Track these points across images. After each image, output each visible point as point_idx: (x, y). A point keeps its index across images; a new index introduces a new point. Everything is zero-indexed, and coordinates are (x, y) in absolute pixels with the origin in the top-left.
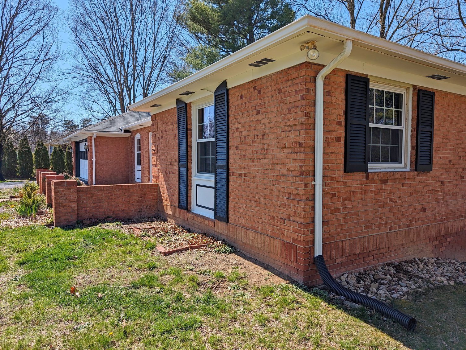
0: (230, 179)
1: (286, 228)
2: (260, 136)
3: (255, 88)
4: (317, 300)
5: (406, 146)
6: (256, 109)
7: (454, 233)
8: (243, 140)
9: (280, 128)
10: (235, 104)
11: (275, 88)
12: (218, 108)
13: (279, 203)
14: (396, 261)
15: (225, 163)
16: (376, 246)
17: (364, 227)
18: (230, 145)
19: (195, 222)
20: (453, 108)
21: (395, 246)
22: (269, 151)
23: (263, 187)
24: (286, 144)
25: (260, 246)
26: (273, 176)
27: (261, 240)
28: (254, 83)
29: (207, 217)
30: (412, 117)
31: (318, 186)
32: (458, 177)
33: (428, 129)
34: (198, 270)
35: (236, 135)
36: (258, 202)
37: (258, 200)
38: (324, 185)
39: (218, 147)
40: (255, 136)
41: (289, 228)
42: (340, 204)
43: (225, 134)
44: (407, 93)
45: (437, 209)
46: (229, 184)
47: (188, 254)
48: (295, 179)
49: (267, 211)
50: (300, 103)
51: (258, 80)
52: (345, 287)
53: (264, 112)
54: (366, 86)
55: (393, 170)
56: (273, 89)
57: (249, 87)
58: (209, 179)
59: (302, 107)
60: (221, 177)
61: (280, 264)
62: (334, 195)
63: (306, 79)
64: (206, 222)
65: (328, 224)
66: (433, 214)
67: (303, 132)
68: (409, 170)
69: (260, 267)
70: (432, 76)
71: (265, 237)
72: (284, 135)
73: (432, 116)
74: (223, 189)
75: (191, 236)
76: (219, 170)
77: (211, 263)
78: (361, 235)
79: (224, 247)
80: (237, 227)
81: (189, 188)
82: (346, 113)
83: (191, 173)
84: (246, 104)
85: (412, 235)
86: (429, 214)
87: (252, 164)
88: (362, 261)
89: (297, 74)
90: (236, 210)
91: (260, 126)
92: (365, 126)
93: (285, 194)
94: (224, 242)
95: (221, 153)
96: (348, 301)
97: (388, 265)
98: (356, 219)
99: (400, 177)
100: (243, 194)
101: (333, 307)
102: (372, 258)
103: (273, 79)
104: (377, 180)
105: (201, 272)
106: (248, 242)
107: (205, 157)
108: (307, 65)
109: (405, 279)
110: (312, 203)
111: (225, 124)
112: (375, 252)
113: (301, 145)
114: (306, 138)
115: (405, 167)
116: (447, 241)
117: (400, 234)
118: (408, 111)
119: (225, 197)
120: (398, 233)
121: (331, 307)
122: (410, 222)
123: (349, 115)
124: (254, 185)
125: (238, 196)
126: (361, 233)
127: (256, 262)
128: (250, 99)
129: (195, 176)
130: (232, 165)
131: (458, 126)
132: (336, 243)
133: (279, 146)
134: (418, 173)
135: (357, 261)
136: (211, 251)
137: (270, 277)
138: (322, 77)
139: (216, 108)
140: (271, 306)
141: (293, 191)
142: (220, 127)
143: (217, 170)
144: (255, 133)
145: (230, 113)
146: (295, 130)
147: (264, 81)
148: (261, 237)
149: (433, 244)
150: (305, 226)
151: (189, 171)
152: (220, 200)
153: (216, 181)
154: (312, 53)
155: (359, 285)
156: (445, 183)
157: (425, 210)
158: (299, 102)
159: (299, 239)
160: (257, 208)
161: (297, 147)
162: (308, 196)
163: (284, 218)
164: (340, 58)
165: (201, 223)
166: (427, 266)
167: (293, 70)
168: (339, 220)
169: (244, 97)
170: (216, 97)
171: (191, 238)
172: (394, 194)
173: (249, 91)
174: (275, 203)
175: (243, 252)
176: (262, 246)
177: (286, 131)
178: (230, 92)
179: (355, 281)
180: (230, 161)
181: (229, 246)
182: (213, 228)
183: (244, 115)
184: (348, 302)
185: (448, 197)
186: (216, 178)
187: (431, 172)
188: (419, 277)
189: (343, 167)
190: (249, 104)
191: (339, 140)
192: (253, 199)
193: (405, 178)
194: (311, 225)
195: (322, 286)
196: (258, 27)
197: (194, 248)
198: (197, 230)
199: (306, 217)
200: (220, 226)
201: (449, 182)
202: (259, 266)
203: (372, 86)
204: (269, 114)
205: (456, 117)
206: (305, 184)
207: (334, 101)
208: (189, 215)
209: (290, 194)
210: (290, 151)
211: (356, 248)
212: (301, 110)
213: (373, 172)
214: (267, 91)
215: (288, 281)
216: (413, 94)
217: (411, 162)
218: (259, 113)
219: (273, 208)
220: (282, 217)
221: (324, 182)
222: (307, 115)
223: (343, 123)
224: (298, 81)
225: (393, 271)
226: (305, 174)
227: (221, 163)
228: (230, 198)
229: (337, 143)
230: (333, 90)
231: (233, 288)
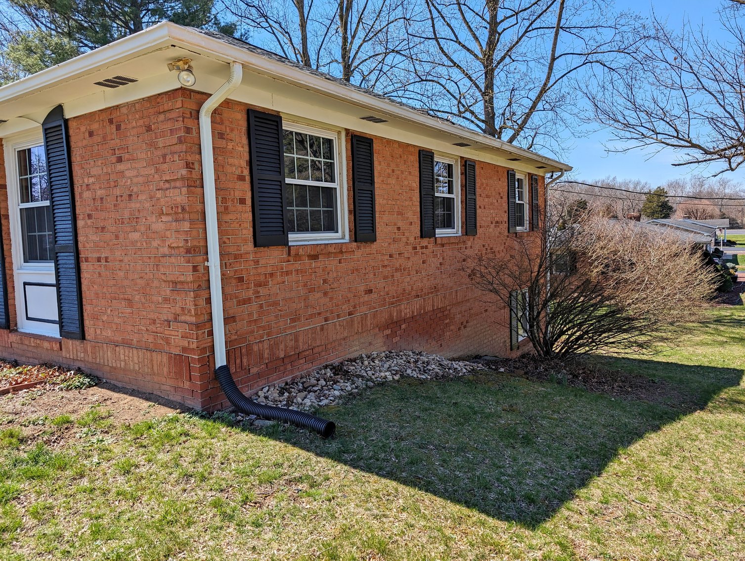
0: (82, 268)
1: (173, 333)
2: (125, 197)
3: (111, 121)
4: (217, 426)
5: (342, 209)
6: (115, 154)
7: (409, 318)
8: (98, 203)
9: (153, 185)
10: (80, 144)
11: (141, 122)
12: (52, 151)
13: (160, 298)
14: (336, 362)
15: (71, 242)
16: (307, 345)
17: (289, 321)
18: (78, 212)
19: (25, 347)
20: (399, 160)
21: (334, 341)
22: (140, 220)
23: (136, 276)
24: (164, 209)
25: (137, 368)
26: (150, 258)
27: (139, 357)
28: (109, 112)
29: (48, 337)
30: (347, 171)
31: (213, 268)
32: (410, 248)
33: (367, 187)
34: (22, 420)
35: (87, 195)
36: (129, 300)
37: (130, 297)
38: (224, 266)
39: (56, 215)
40: (117, 197)
41: (176, 333)
42: (251, 292)
43: (67, 194)
44: (339, 139)
45: (386, 289)
46: (82, 276)
47: (7, 400)
48: (180, 259)
49: (144, 313)
50: (178, 148)
51: (115, 108)
52: (262, 403)
53: (128, 160)
54: (277, 126)
55: (327, 242)
56: (138, 124)
57: (101, 118)
58: (45, 271)
59: (182, 154)
60: (66, 266)
61: (168, 388)
62: (241, 279)
63: (183, 113)
64: (46, 345)
65: (235, 321)
66: (381, 296)
67: (184, 190)
68: (348, 241)
69: (138, 399)
70: (368, 118)
71: (144, 353)
72: (159, 194)
73: (371, 170)
74: (70, 285)
75: (18, 371)
76: (62, 254)
77: (50, 407)
78: (285, 332)
79: (77, 380)
80: (100, 345)
81: (10, 290)
82: (250, 163)
83: (11, 263)
84: (100, 146)
85: (356, 325)
86: (376, 296)
87: (115, 242)
88: (289, 367)
89: (170, 104)
90: (95, 318)
91: (124, 181)
92: (280, 182)
93: (168, 283)
94: (79, 371)
95: (64, 225)
96: (260, 419)
97: (326, 367)
98: (276, 310)
99: (334, 251)
100: (105, 290)
101: (237, 431)
102: (301, 361)
103: (137, 108)
104: (303, 255)
105: (30, 422)
106: (119, 366)
107: (37, 234)
108: (184, 91)
109: (342, 381)
110: (206, 292)
111: (65, 177)
112: (308, 353)
113: (183, 209)
114: (190, 199)
115: (343, 238)
116: (402, 328)
117: (340, 325)
118: (341, 163)
119: (75, 298)
120: (337, 324)
121: (234, 431)
122: (352, 308)
123: (255, 168)
124: (121, 274)
125: (97, 294)
126: (285, 329)
127: (133, 393)
128: (104, 138)
129: (20, 268)
130: (84, 245)
131: (406, 183)
132: (249, 347)
133: (154, 212)
134: (359, 244)
135: (282, 368)
136: (54, 390)
137: (152, 410)
138: (207, 112)
139: (48, 150)
140: (145, 447)
141: (177, 278)
142: (58, 183)
143: (59, 254)
144: (118, 192)
145: (73, 159)
146: (175, 188)
147: (124, 110)
148: (138, 354)
149: (385, 334)
150: (198, 326)
151: (7, 260)
152: (67, 305)
153: (59, 272)
154: (185, 77)
155: (281, 398)
156: (394, 256)
157: (370, 291)
158: (177, 146)
159: (192, 346)
160: (129, 310)
161: (179, 212)
162: (200, 283)
163: (170, 319)
164: (227, 87)
165: (36, 347)
166: (373, 362)
167: (165, 98)
168: (250, 314)
169: (95, 133)
170: (47, 131)
171: (17, 374)
172: (328, 273)
173: (101, 125)
174: (155, 298)
175: (112, 382)
176: (141, 366)
177: (162, 189)
178: (70, 124)
179: (277, 395)
180: (81, 239)
181: (87, 376)
182: (60, 352)
183: (96, 163)
184: (260, 421)
185: (398, 274)
186: (58, 269)
187: (375, 243)
188: (358, 376)
189: (252, 239)
190: (104, 145)
191: (242, 201)
192: (122, 296)
193: (341, 252)
194: (208, 325)
195: (230, 409)
196: (149, 10)
197: (21, 389)
198: (31, 360)
199: (199, 313)
200: (71, 347)
201: (399, 254)
202: (135, 398)
203: (286, 126)
204: (135, 163)
205: (402, 172)
206: (194, 266)
207: (230, 147)
208: (13, 337)
209: (175, 283)
210: (169, 218)
211: (278, 350)
212: (180, 158)
213: (297, 246)
214: (129, 126)
215: (178, 411)
216: (346, 141)
217: (350, 231)
218: (120, 160)
219: (153, 306)
220: (166, 318)
221: (224, 262)
222: (189, 166)
223: (248, 178)
224: (173, 115)
225: (329, 373)
226: (193, 252)
227: (63, 242)
228: (84, 300)
229: (240, 207)
230: (228, 130)
231: (85, 435)
